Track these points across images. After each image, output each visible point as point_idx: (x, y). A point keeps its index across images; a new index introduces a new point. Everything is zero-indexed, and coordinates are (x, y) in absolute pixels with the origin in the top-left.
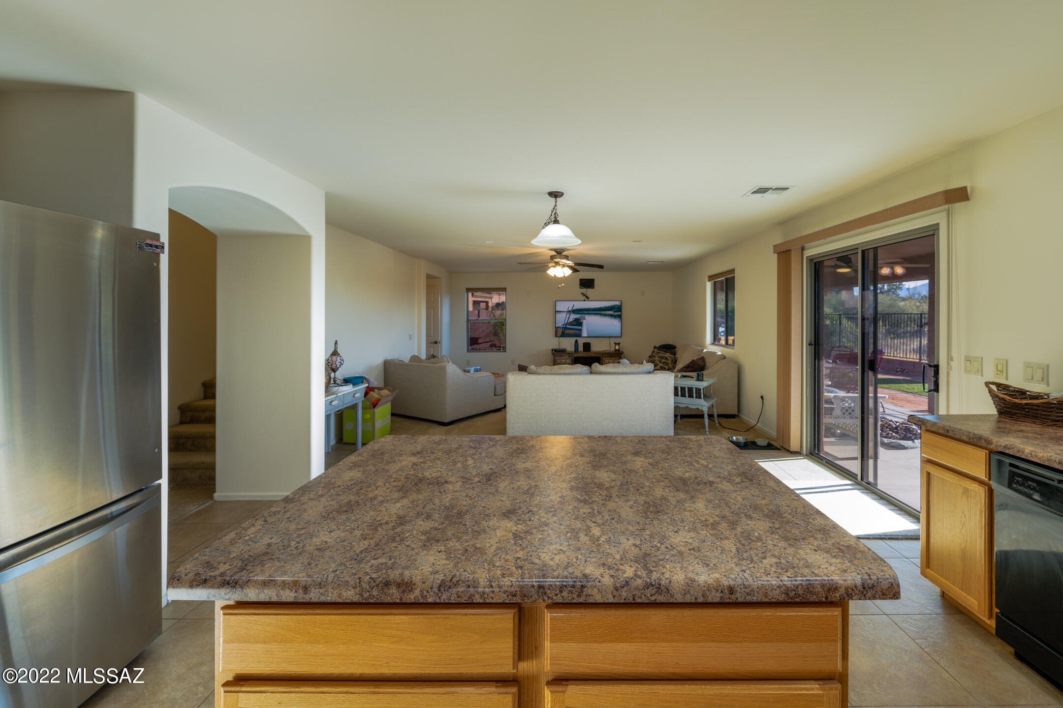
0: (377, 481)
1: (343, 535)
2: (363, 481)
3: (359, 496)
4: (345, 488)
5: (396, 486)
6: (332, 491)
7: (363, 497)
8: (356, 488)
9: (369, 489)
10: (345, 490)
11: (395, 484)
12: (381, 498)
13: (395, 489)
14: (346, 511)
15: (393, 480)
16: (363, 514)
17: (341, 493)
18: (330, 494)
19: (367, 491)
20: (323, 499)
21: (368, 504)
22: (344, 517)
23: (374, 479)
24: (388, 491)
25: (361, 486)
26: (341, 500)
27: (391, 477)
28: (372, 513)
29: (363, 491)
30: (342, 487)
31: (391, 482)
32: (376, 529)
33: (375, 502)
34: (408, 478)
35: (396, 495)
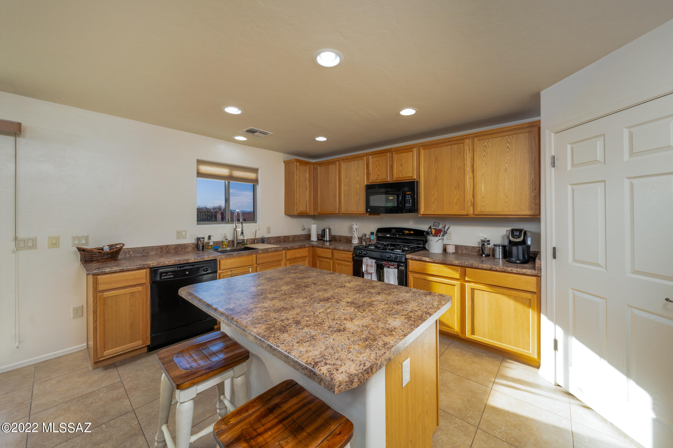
0: (381, 313)
1: (400, 294)
2: (388, 315)
3: (393, 307)
4: (400, 313)
5: (373, 307)
6: (406, 313)
7: (391, 306)
8: (393, 311)
9: (387, 309)
10: (399, 312)
11: (372, 309)
12: (383, 303)
13: (374, 306)
14: (399, 301)
15: (372, 311)
16: (392, 299)
17: (401, 311)
18: (407, 312)
19: (388, 308)
20: (410, 310)
21: (389, 302)
22: (400, 300)
23: (382, 315)
24: (378, 306)
25: (390, 312)
26: (401, 307)
27: (372, 313)
28: (389, 298)
29: (390, 309)
30: (401, 314)
31: (374, 310)
32: (389, 293)
33: (386, 302)
34: (364, 310)
35: (375, 303)
